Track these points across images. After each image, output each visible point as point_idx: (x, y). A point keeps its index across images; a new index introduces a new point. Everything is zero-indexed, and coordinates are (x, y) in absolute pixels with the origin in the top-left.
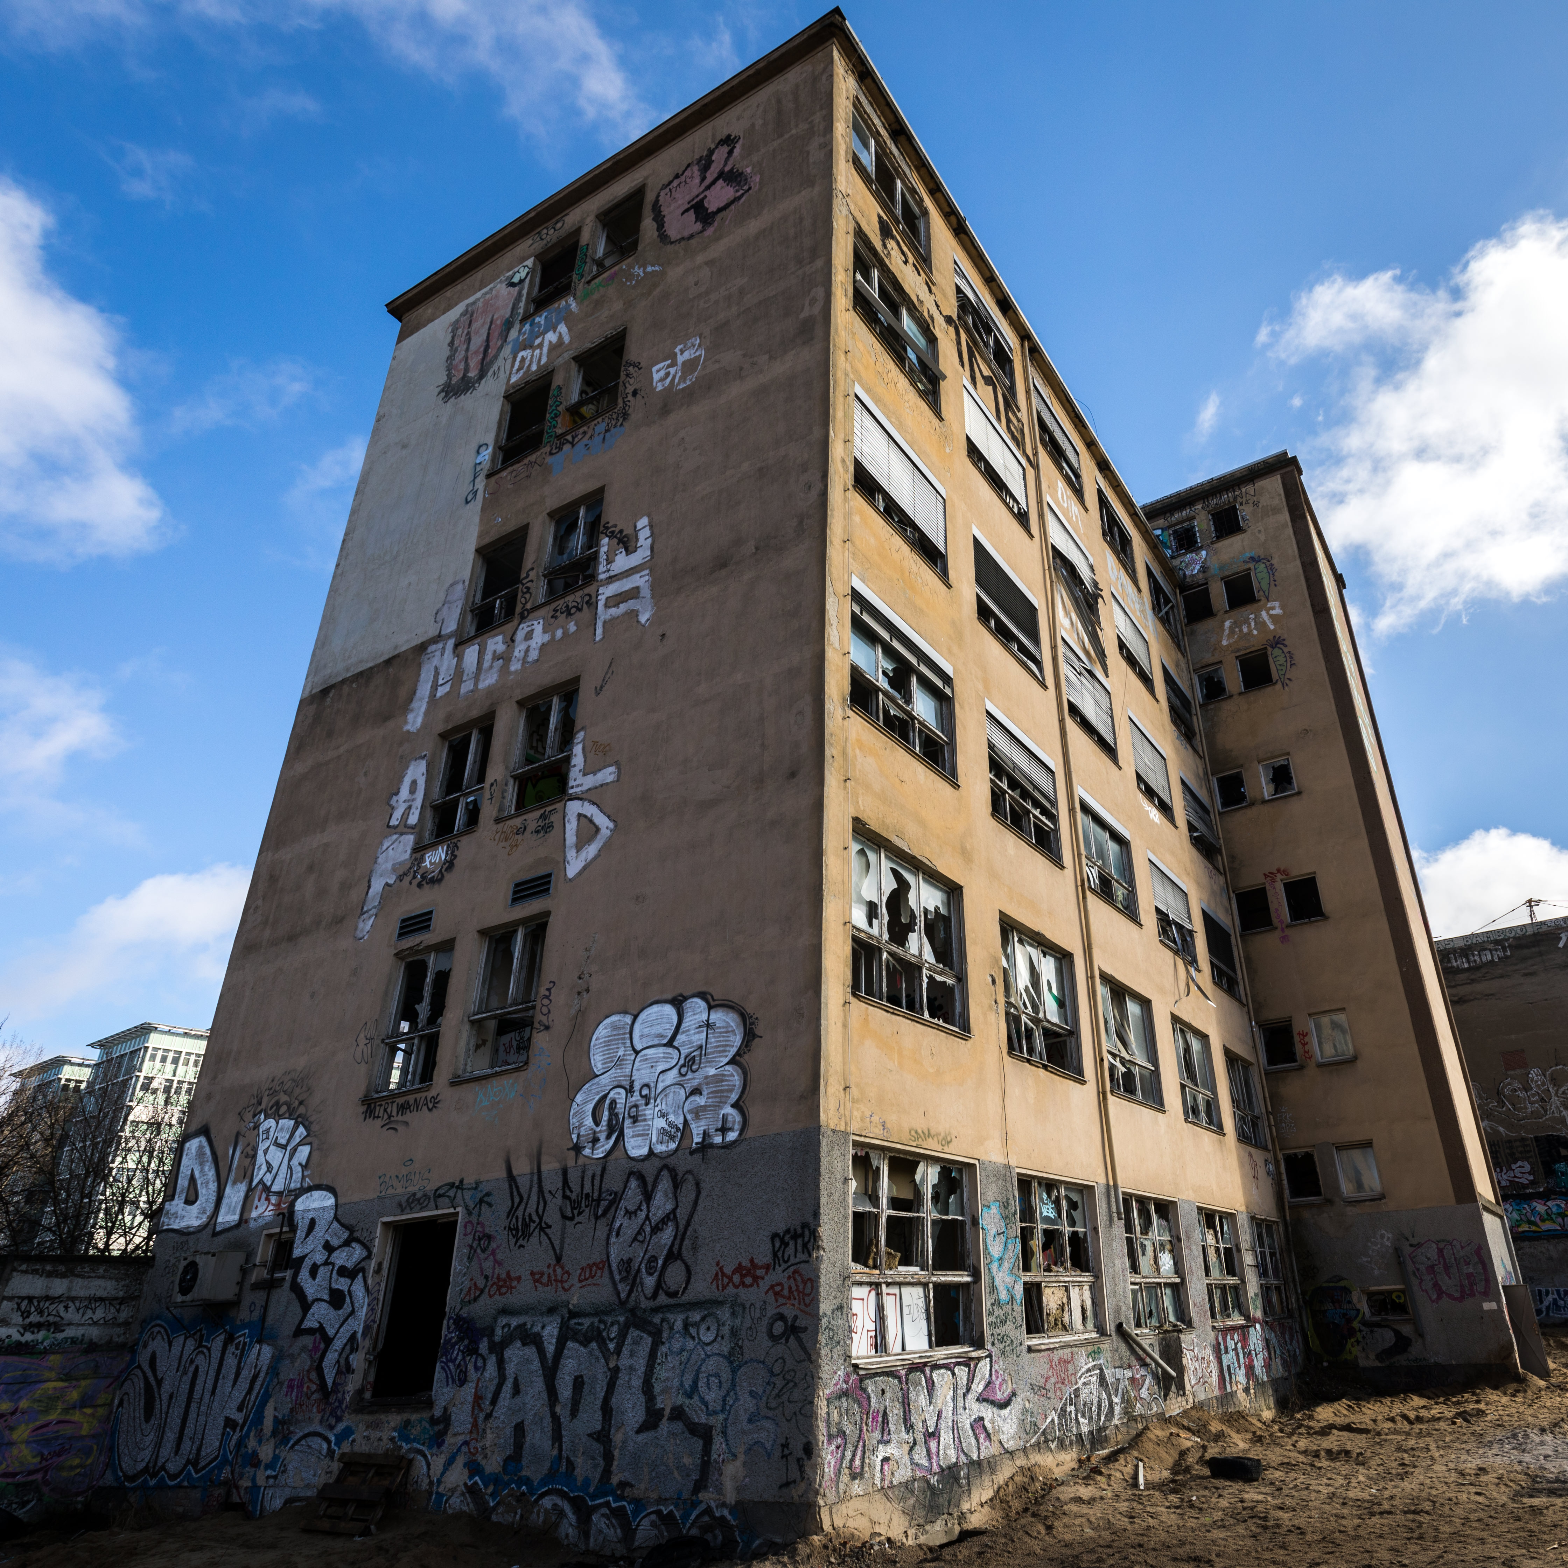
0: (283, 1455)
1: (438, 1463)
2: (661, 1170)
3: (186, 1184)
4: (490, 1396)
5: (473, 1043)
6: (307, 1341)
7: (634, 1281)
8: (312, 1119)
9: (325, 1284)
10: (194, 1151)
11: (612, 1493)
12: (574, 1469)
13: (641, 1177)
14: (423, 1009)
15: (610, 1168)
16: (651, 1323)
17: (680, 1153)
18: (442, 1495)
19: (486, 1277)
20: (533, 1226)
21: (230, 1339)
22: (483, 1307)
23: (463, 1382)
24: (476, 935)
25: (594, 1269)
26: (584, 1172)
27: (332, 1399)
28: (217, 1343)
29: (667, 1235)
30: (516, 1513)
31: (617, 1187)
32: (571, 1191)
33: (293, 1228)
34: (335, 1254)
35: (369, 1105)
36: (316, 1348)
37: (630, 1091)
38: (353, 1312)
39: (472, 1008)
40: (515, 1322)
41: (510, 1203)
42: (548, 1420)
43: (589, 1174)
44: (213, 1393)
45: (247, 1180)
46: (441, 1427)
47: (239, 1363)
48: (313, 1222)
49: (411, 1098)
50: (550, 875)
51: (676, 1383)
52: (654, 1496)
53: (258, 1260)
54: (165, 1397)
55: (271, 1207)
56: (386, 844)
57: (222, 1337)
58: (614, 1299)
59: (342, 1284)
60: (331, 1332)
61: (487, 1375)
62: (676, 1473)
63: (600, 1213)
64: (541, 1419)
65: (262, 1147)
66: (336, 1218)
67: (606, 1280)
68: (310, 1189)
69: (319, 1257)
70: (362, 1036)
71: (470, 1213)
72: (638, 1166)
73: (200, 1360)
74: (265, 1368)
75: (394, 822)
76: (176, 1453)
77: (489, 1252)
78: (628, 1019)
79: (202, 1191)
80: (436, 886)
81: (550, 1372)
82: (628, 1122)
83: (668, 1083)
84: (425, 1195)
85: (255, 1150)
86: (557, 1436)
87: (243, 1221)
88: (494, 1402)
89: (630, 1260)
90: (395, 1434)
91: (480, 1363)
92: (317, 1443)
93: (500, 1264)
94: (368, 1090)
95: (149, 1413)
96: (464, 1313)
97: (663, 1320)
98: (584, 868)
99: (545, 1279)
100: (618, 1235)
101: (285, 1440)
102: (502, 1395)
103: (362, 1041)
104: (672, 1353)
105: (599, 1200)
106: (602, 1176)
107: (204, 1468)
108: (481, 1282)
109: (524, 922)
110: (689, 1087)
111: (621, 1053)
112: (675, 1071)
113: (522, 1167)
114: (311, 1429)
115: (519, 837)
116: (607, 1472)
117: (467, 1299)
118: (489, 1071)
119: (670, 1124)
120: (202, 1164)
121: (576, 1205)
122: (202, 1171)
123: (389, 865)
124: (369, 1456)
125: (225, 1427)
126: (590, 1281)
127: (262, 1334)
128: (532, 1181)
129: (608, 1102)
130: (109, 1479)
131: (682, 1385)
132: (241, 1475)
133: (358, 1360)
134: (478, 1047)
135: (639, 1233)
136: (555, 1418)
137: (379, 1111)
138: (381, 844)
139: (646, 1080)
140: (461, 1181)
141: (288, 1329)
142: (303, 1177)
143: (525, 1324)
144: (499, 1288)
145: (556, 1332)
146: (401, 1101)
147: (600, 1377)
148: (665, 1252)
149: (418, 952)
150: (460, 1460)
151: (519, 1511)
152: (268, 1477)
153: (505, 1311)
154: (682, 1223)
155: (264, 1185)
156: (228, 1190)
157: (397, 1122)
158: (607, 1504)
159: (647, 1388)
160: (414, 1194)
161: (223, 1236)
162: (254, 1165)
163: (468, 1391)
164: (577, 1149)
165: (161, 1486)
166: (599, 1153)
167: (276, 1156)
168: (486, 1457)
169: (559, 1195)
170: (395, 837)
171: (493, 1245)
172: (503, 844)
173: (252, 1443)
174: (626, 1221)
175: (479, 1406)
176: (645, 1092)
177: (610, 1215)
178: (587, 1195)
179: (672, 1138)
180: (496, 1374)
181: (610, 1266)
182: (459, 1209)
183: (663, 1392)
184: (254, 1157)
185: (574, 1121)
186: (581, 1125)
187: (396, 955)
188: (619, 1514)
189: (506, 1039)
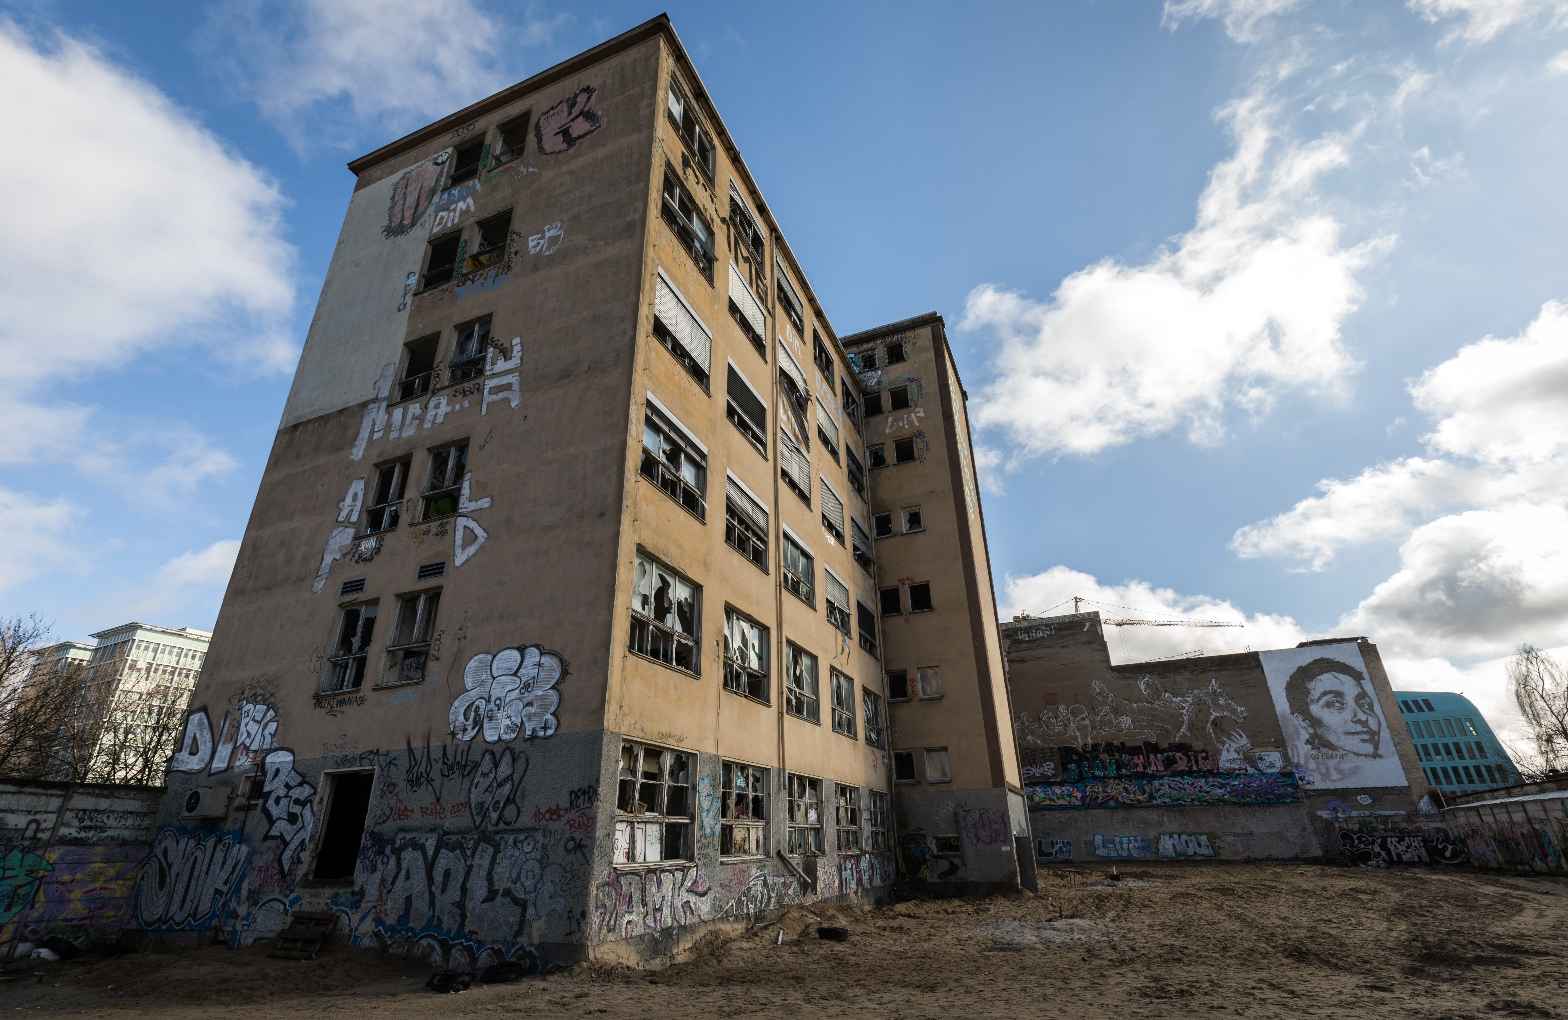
0: (254, 912)
1: (356, 918)
2: (505, 750)
3: (190, 742)
4: (391, 880)
5: (388, 665)
6: (272, 843)
7: (485, 815)
8: (278, 706)
9: (285, 809)
10: (196, 721)
11: (465, 937)
12: (441, 923)
13: (493, 754)
14: (356, 641)
15: (473, 747)
16: (494, 839)
17: (517, 740)
18: (358, 937)
19: (392, 809)
20: (423, 779)
21: (219, 841)
22: (388, 828)
23: (374, 871)
24: (394, 597)
25: (460, 807)
26: (457, 749)
27: (288, 879)
28: (211, 843)
29: (507, 789)
30: (404, 948)
31: (477, 758)
32: (448, 760)
33: (264, 774)
34: (292, 791)
35: (318, 699)
36: (277, 848)
37: (488, 701)
38: (303, 827)
39: (389, 643)
40: (408, 836)
41: (409, 765)
42: (427, 894)
43: (460, 750)
44: (207, 873)
45: (233, 742)
46: (359, 897)
47: (226, 855)
48: (277, 771)
49: (346, 697)
50: (444, 563)
51: (507, 875)
52: (490, 939)
53: (239, 793)
54: (173, 875)
55: (249, 760)
56: (335, 533)
57: (214, 839)
58: (472, 825)
59: (297, 809)
60: (288, 838)
61: (389, 867)
62: (504, 927)
63: (466, 773)
64: (423, 894)
65: (244, 722)
66: (293, 768)
67: (467, 813)
68: (276, 750)
69: (282, 792)
70: (315, 655)
71: (382, 770)
72: (491, 747)
73: (198, 853)
74: (243, 859)
75: (341, 519)
76: (181, 910)
77: (394, 794)
78: (490, 657)
79: (201, 747)
80: (368, 563)
81: (430, 867)
82: (486, 720)
83: (512, 698)
84: (353, 757)
85: (239, 723)
86: (432, 904)
87: (229, 767)
88: (393, 883)
89: (483, 803)
90: (329, 901)
91: (385, 860)
92: (276, 905)
93: (400, 801)
94: (317, 690)
95: (162, 884)
96: (376, 830)
97: (501, 838)
98: (467, 561)
99: (429, 812)
100: (476, 787)
101: (255, 903)
102: (399, 879)
103: (315, 658)
104: (506, 857)
105: (465, 766)
106: (468, 752)
107: (200, 919)
108: (388, 812)
109: (425, 591)
110: (525, 701)
111: (484, 678)
112: (517, 691)
113: (418, 744)
114: (273, 897)
115: (425, 537)
116: (462, 925)
117: (378, 821)
118: (398, 683)
119: (512, 723)
120: (201, 730)
121: (451, 768)
122: (201, 734)
123: (337, 547)
124: (311, 913)
125: (215, 894)
126: (457, 814)
127: (241, 838)
128: (423, 753)
129: (474, 707)
130: (133, 925)
131: (511, 876)
132: (225, 924)
133: (305, 856)
134: (391, 667)
135: (489, 787)
136: (432, 894)
137: (325, 703)
138: (332, 532)
139: (499, 696)
140: (378, 750)
141: (259, 834)
142: (272, 742)
143: (415, 838)
144: (399, 816)
145: (434, 843)
146: (340, 698)
147: (461, 870)
148: (505, 798)
149: (354, 604)
150: (370, 917)
151: (406, 947)
152: (243, 925)
153: (402, 830)
154: (516, 782)
155: (245, 745)
156: (220, 748)
157: (336, 711)
158: (461, 943)
159: (490, 877)
160: (346, 756)
161: (216, 776)
162: (238, 732)
163: (377, 876)
164: (453, 734)
165: (170, 930)
166: (467, 738)
167: (253, 728)
168: (387, 915)
169: (441, 761)
170: (341, 529)
171: (397, 790)
172: (414, 540)
173: (233, 904)
174: (482, 780)
175: (384, 885)
176: (498, 702)
177: (472, 775)
178: (458, 763)
179: (513, 731)
180: (395, 867)
181: (470, 806)
182: (375, 767)
183: (499, 880)
184: (238, 727)
185: (452, 717)
186: (456, 720)
187: (339, 605)
188: (468, 949)
189: (408, 661)
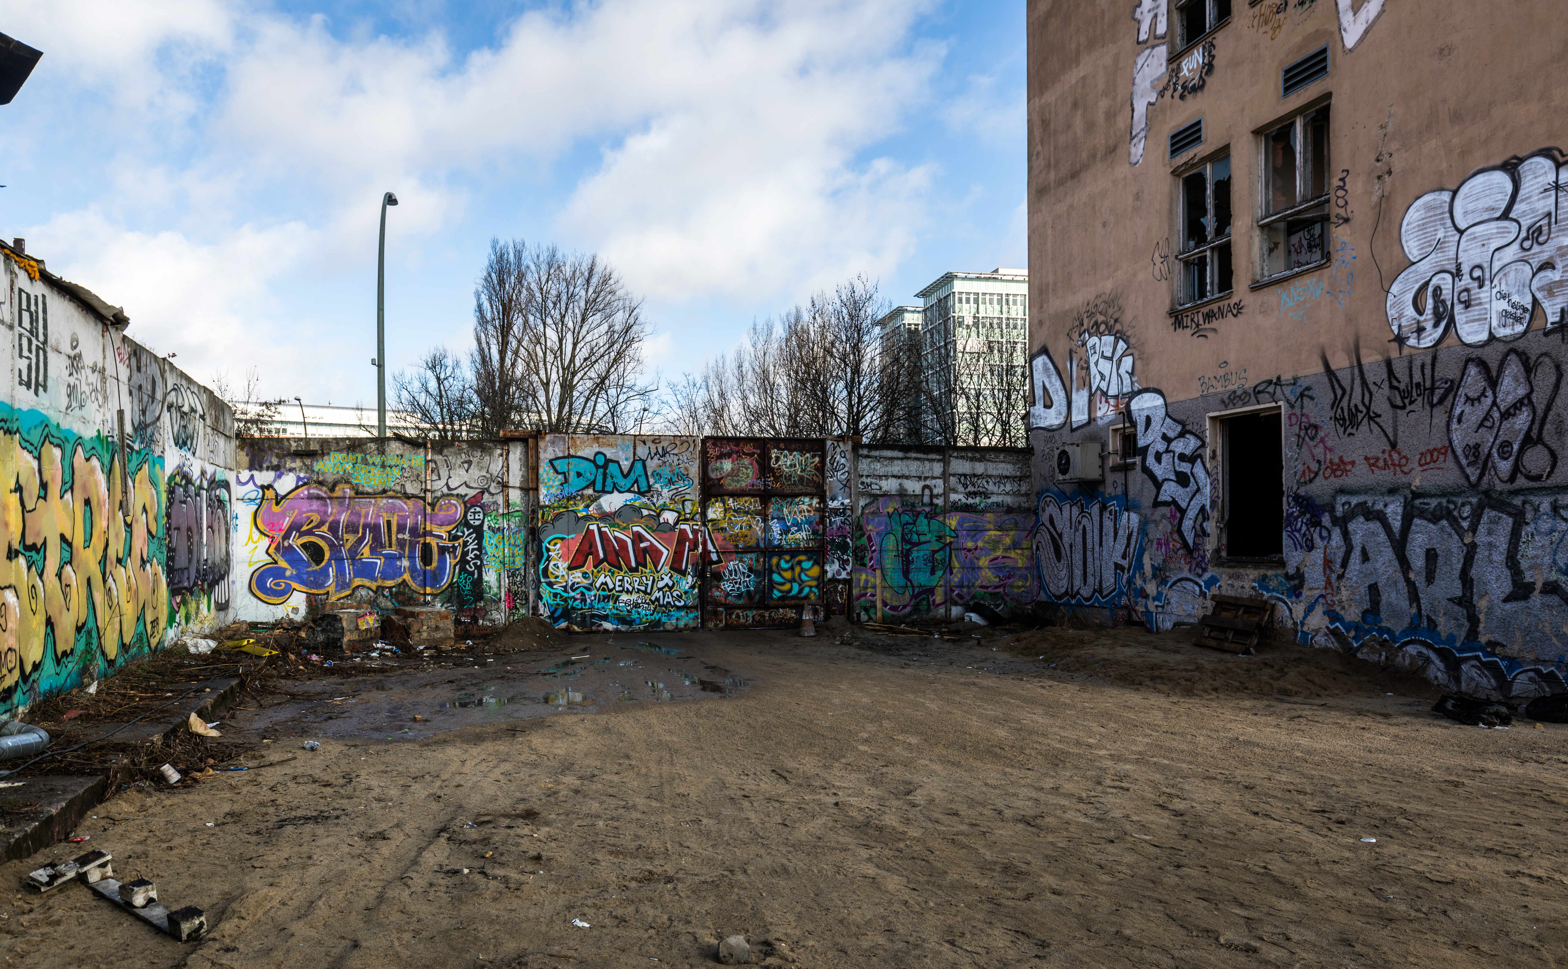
0: (1165, 592)
1: (1299, 610)
2: (1507, 354)
3: (1041, 393)
4: (1339, 561)
5: (1265, 248)
6: (1165, 510)
7: (1485, 466)
8: (1128, 333)
9: (1170, 467)
10: (1040, 367)
11: (1482, 648)
12: (1436, 626)
13: (1482, 364)
14: (1209, 221)
15: (1442, 356)
16: (1510, 505)
17: (1530, 335)
18: (1308, 634)
19: (1319, 462)
20: (1360, 416)
21: (1103, 508)
22: (1320, 488)
23: (1311, 548)
24: (1251, 136)
25: (1435, 454)
26: (1411, 362)
27: (1196, 555)
28: (1095, 510)
29: (1522, 420)
30: (1380, 655)
31: (1453, 373)
32: (1399, 382)
33: (1134, 424)
34: (1173, 444)
35: (1176, 317)
36: (1173, 517)
37: (1457, 274)
38: (1198, 490)
39: (1259, 213)
40: (1354, 500)
41: (1332, 396)
42: (1402, 584)
43: (1417, 364)
44: (1101, 545)
45: (1087, 388)
46: (1297, 582)
47: (1115, 525)
48: (1148, 420)
49: (1215, 307)
50: (1324, 51)
51: (1547, 560)
52: (1530, 656)
53: (1111, 449)
54: (1067, 546)
55: (1111, 408)
56: (1140, 62)
57: (1098, 506)
58: (1462, 481)
59: (1185, 467)
60: (1183, 505)
61: (1333, 543)
62: (1555, 640)
63: (1435, 400)
64: (1395, 583)
65: (1092, 360)
66: (1167, 414)
67: (1450, 463)
68: (1140, 392)
69: (1161, 446)
70: (1157, 255)
71: (1292, 406)
72: (1477, 353)
73: (1085, 521)
74: (1136, 530)
75: (1143, 37)
76: (1085, 584)
77: (1318, 439)
78: (1446, 196)
79: (1055, 398)
80: (1199, 94)
81: (1400, 545)
82: (1458, 308)
83: (1506, 261)
84: (1245, 392)
85: (1087, 362)
86: (1414, 596)
87: (1091, 420)
88: (1344, 566)
89: (1477, 446)
90: (1256, 584)
91: (1325, 534)
92: (1189, 585)
93: (1331, 450)
94: (1173, 304)
95: (1058, 556)
96: (1302, 491)
97: (1524, 503)
98: (1366, 32)
99: (1381, 463)
100: (1459, 421)
101: (1164, 582)
102: (1352, 561)
103: (1158, 260)
104: (1540, 533)
105: (1432, 389)
106: (1433, 365)
107: (1107, 595)
108: (1314, 467)
109: (1300, 111)
110: (1536, 263)
111: (1440, 235)
112: (1515, 246)
113: (1340, 362)
114: (1183, 575)
115: (1281, 16)
116: (1473, 632)
117: (1303, 480)
118: (1288, 273)
119: (1514, 306)
120: (1049, 377)
121: (1406, 395)
122: (1050, 382)
123: (1148, 84)
124: (1236, 598)
125: (1116, 569)
126: (1432, 465)
127: (1128, 505)
128: (1353, 374)
129: (1430, 289)
130: (1043, 597)
131: (1555, 562)
132: (1136, 603)
133: (1211, 526)
134: (1271, 250)
135: (1485, 419)
136: (1410, 583)
137: (1187, 321)
138: (1135, 63)
139: (1477, 261)
140: (1279, 378)
141: (1147, 500)
142: (1132, 383)
143: (1365, 503)
144: (1334, 471)
145: (1400, 510)
146: (1205, 310)
147: (1455, 550)
148: (1521, 436)
149: (1193, 166)
150: (1319, 610)
151: (1384, 654)
152: (1157, 606)
153: (1342, 491)
154: (1540, 408)
155: (1102, 390)
156: (1074, 396)
157: (1205, 329)
158: (1477, 658)
159: (1512, 562)
160: (1235, 392)
161: (1079, 432)
162: (1089, 375)
163: (1317, 556)
164: (1400, 340)
165: (1079, 604)
166: (1427, 342)
167: (1105, 367)
168: (1343, 608)
169: (1386, 385)
170: (1147, 52)
171: (1321, 434)
172: (1264, 28)
173: (1139, 582)
174: (1468, 409)
175: (1330, 568)
176: (1477, 273)
177: (1448, 402)
178: (1418, 385)
179: (1518, 320)
180: (1342, 543)
181: (1453, 451)
182: (1281, 403)
183: (1531, 568)
184: (1088, 368)
185: (1392, 313)
186: (1401, 316)
187: (1173, 172)
188: (1492, 667)
189: (1295, 239)
